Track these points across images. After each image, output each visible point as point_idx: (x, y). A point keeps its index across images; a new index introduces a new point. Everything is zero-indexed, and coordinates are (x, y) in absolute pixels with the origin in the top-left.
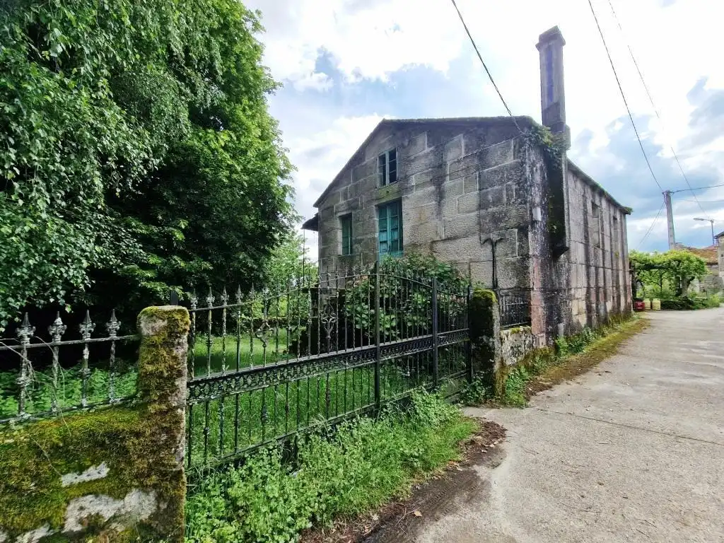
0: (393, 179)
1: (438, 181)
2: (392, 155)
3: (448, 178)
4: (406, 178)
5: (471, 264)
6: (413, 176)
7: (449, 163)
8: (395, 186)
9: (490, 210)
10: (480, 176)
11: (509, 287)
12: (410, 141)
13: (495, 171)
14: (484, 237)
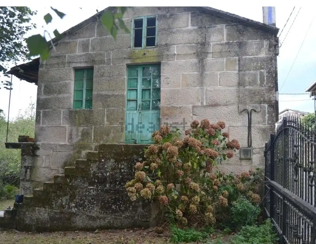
0: (151, 42)
1: (201, 54)
2: (152, 21)
3: (210, 55)
4: (167, 46)
5: (230, 128)
6: (175, 46)
7: (212, 44)
9: (247, 87)
10: (239, 60)
11: (260, 146)
12: (172, 15)
13: (251, 59)
14: (242, 107)
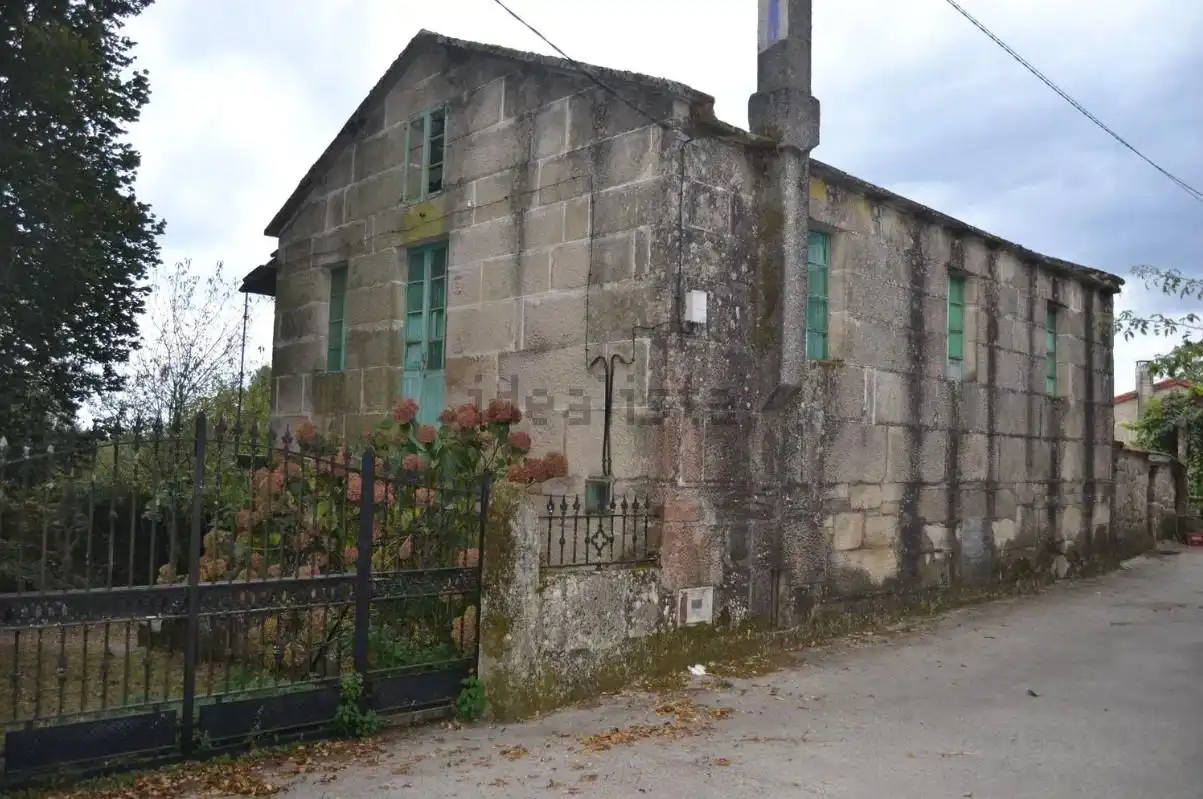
1: (519, 199)
2: (438, 120)
3: (536, 199)
4: (461, 186)
6: (474, 182)
7: (540, 162)
8: (437, 205)
9: (607, 287)
10: (593, 203)
11: (630, 474)
12: (472, 94)
13: (620, 196)
14: (593, 351)
